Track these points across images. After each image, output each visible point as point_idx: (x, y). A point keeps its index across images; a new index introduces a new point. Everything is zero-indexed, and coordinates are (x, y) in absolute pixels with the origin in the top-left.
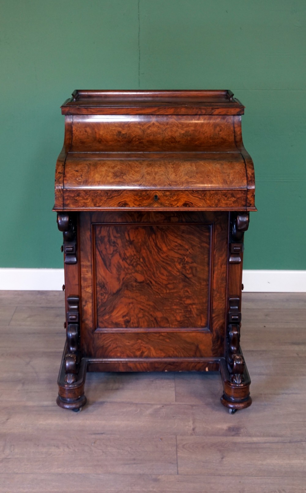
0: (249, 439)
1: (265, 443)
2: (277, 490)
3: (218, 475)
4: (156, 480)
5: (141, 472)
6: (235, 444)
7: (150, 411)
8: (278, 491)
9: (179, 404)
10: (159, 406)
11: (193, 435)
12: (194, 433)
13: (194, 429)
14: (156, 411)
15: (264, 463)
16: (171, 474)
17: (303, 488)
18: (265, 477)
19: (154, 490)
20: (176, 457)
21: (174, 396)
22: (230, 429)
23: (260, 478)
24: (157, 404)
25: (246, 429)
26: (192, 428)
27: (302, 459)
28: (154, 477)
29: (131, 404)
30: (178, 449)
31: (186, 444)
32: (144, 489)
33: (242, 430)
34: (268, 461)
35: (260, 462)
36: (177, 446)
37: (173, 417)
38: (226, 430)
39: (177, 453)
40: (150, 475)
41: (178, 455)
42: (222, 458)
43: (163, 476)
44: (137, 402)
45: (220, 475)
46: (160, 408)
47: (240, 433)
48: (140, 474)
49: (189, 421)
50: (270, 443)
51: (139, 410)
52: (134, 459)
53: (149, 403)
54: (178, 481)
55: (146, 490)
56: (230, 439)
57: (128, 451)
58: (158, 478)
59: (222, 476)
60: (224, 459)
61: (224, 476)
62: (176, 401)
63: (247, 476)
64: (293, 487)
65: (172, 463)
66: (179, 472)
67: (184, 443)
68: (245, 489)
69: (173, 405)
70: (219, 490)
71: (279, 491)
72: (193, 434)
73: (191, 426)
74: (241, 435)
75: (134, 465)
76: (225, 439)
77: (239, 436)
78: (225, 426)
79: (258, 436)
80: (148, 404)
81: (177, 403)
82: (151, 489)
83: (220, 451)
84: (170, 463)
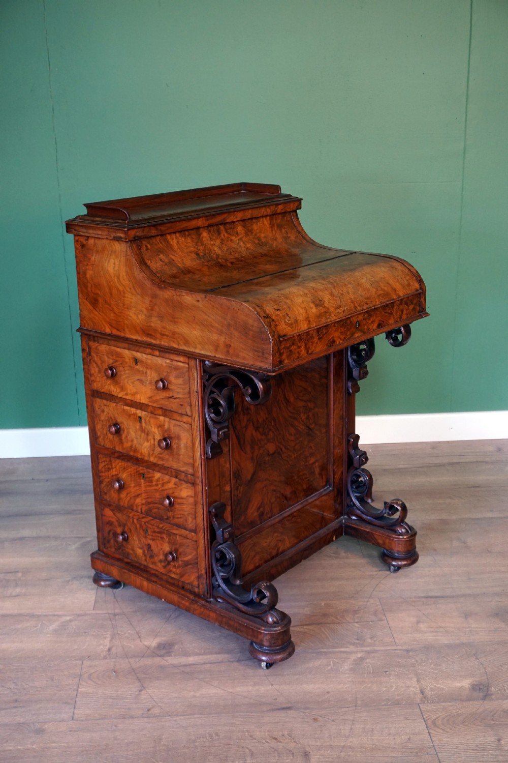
0: (184, 660)
1: (205, 663)
2: (207, 735)
3: (129, 718)
4: (40, 731)
5: (22, 720)
6: (162, 667)
7: (54, 626)
8: (209, 736)
9: (97, 614)
10: (68, 618)
11: (106, 658)
12: (109, 655)
13: (109, 650)
14: (64, 626)
15: (198, 694)
16: (63, 721)
17: (245, 730)
18: (195, 716)
19: (34, 747)
20: (76, 694)
21: (94, 602)
22: (160, 646)
23: (187, 717)
24: (66, 615)
25: (182, 644)
26: (107, 648)
27: (250, 685)
28: (38, 726)
29: (32, 616)
30: (81, 682)
31: (94, 673)
32: (19, 748)
33: (176, 647)
34: (204, 691)
35: (192, 693)
36: (81, 676)
37: (85, 632)
38: (155, 648)
39: (78, 687)
40: (33, 723)
41: (80, 690)
42: (140, 691)
43: (51, 724)
44: (40, 614)
45: (131, 717)
46: (70, 621)
47: (173, 652)
48: (19, 723)
49: (105, 638)
50: (210, 663)
51: (40, 625)
52: (16, 701)
53: (56, 613)
54: (71, 731)
55: (21, 748)
56: (157, 660)
57: (11, 688)
58: (44, 728)
59: (135, 718)
60: (143, 692)
61: (138, 718)
62: (94, 609)
63: (170, 716)
64: (231, 728)
65: (69, 704)
66: (76, 717)
67: (92, 671)
68: (163, 737)
69: (89, 614)
70: (126, 741)
71: (211, 736)
72: (107, 656)
73: (106, 645)
74: (173, 654)
75: (14, 710)
76: (148, 661)
77: (171, 656)
78: (154, 643)
79: (197, 654)
80: (54, 615)
81: (94, 612)
82: (29, 746)
83: (139, 680)
84: (66, 703)
